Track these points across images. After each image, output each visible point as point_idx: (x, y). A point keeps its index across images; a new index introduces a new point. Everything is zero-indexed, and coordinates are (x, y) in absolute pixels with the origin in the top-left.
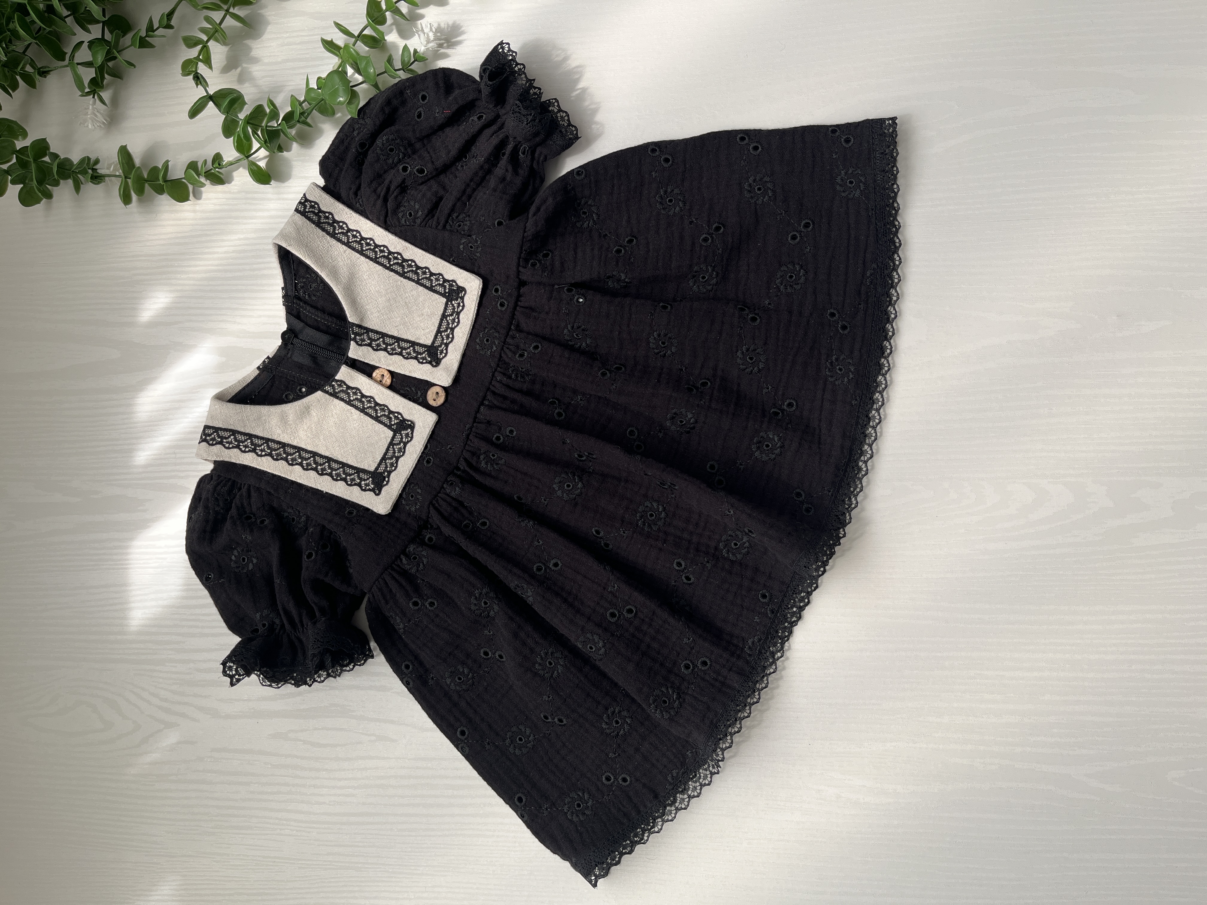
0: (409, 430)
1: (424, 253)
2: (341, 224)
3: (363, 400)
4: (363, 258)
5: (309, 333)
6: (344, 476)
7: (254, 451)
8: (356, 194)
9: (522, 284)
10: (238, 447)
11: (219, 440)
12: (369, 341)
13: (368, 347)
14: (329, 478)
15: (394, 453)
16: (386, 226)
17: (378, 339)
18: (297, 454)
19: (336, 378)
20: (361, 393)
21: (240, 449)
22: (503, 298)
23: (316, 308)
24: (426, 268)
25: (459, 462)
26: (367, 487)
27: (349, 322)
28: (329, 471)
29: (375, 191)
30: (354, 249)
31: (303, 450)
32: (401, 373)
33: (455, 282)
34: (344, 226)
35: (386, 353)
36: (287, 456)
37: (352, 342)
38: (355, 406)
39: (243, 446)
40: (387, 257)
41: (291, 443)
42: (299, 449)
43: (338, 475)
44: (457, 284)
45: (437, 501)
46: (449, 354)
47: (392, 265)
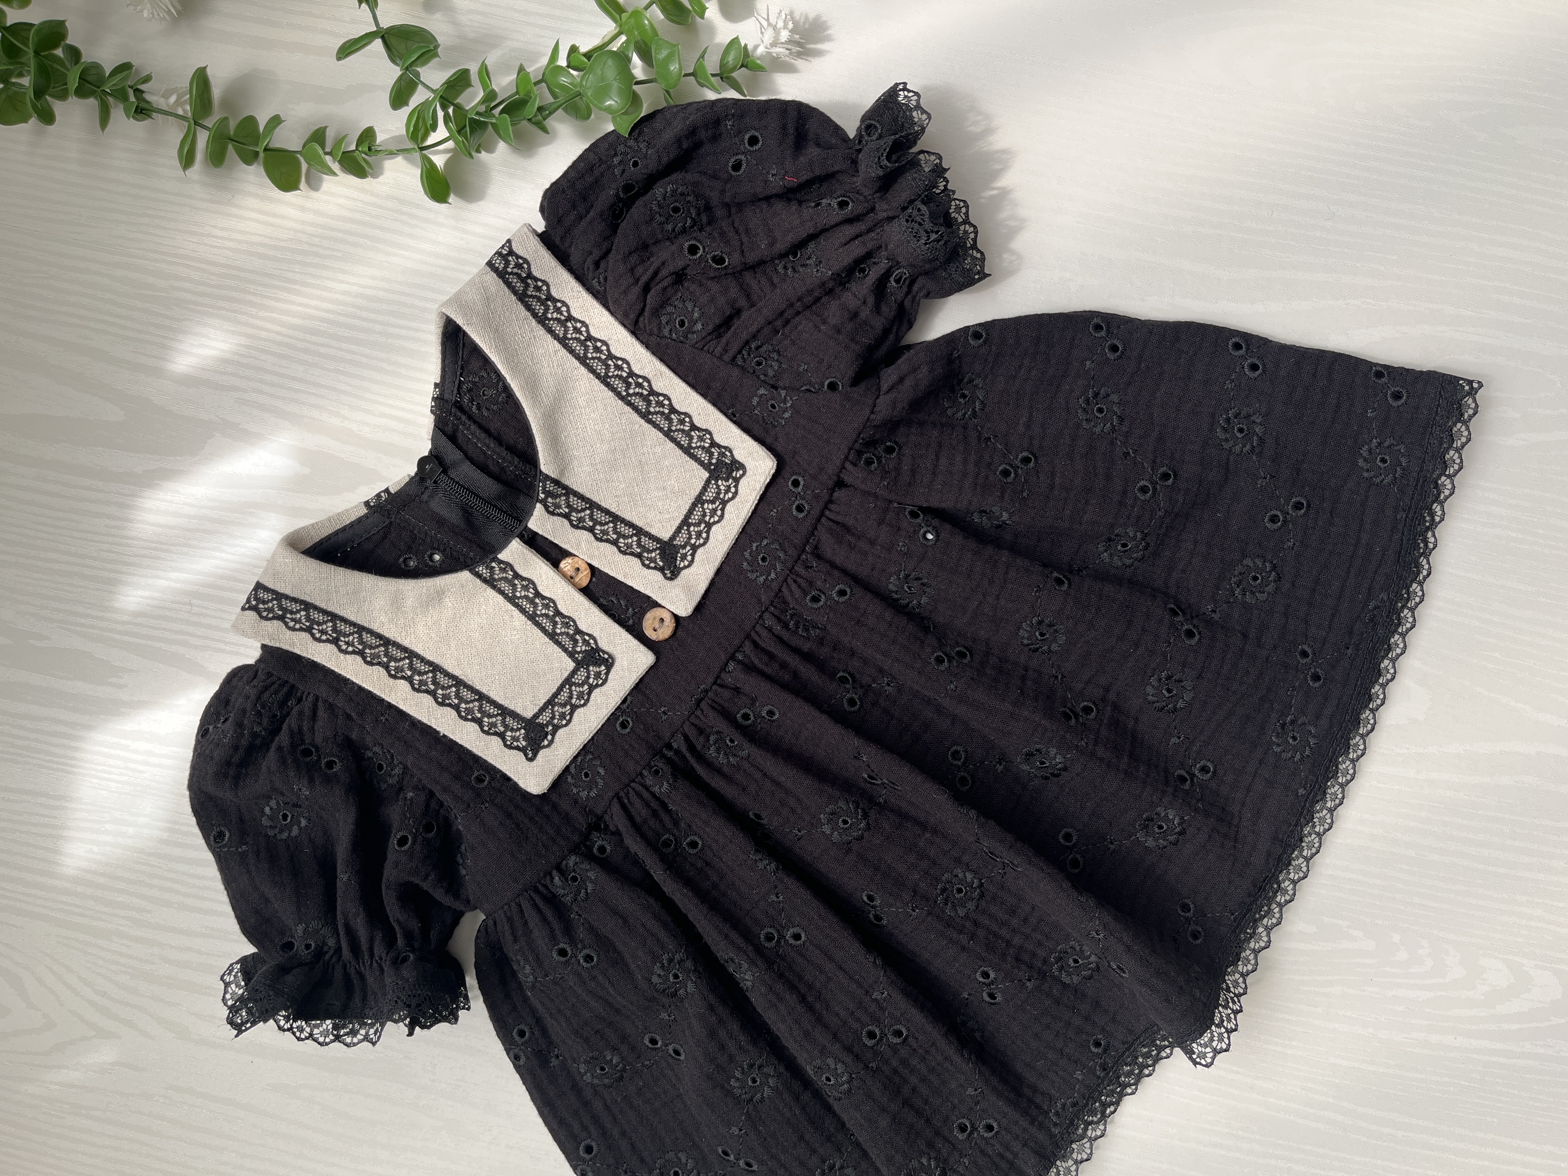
0: (603, 668)
1: (688, 389)
2: (559, 305)
3: (537, 601)
4: (583, 370)
5: (466, 472)
6: (479, 715)
7: (335, 642)
8: (597, 265)
9: (840, 484)
10: (309, 630)
11: (280, 613)
12: (567, 510)
13: (564, 520)
14: (454, 713)
15: (571, 697)
16: (635, 330)
17: (583, 510)
18: (407, 661)
19: (500, 556)
20: (535, 589)
21: (313, 635)
22: (803, 499)
23: (487, 431)
24: (686, 414)
25: (673, 736)
26: (515, 744)
27: (541, 471)
28: (456, 701)
29: (632, 270)
30: (571, 351)
31: (418, 656)
32: (609, 573)
33: (731, 451)
34: (564, 309)
35: (591, 535)
36: (389, 662)
37: (538, 505)
38: (521, 607)
39: (318, 630)
40: (625, 380)
41: (399, 640)
42: (412, 655)
43: (469, 711)
44: (732, 455)
45: (627, 794)
46: (695, 564)
47: (631, 395)
